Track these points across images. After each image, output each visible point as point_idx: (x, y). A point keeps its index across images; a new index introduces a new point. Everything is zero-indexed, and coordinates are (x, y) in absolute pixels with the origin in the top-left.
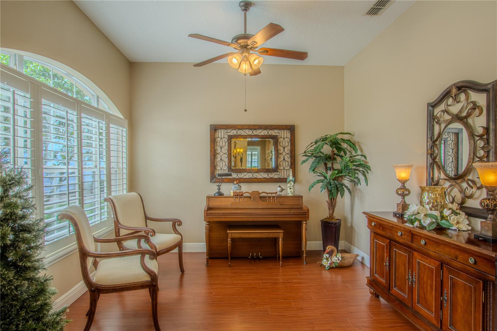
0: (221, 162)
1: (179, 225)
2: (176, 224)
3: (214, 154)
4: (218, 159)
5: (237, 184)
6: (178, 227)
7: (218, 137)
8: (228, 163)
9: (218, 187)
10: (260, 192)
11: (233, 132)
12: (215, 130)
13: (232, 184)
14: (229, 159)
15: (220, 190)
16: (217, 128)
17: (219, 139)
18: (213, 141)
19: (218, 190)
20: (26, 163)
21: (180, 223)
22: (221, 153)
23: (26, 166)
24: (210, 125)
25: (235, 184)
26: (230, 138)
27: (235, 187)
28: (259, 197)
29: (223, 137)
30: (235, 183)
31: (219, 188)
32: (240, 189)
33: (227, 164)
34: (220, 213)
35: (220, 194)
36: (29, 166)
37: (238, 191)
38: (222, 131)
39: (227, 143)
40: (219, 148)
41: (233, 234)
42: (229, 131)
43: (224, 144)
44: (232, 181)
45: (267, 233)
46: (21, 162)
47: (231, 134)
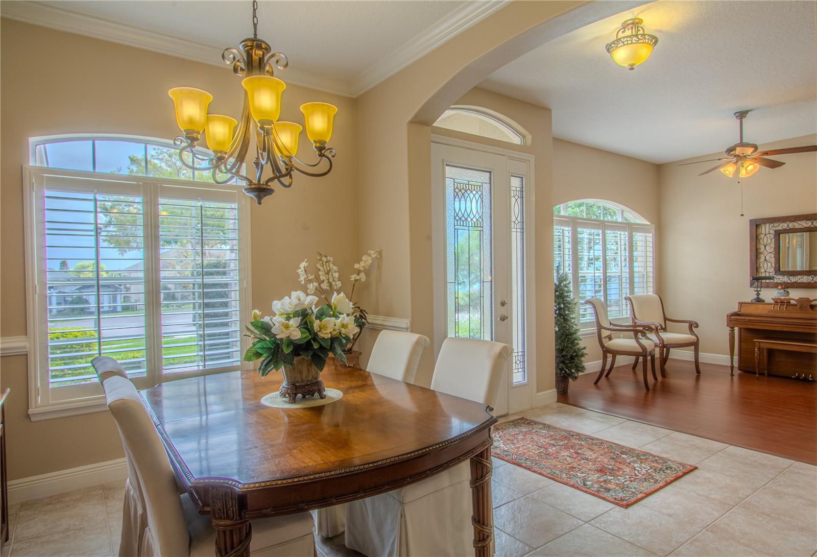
0: (765, 264)
1: (695, 327)
2: (692, 326)
3: (756, 254)
4: (762, 259)
5: (783, 288)
6: (696, 329)
7: (761, 233)
8: (775, 264)
9: (756, 292)
10: (811, 299)
11: (783, 226)
12: (757, 226)
13: (775, 289)
14: (775, 259)
15: (760, 296)
16: (758, 223)
17: (762, 236)
18: (755, 239)
19: (756, 296)
20: (569, 270)
21: (697, 326)
22: (765, 253)
23: (569, 272)
24: (750, 220)
25: (779, 289)
26: (778, 234)
27: (779, 293)
28: (809, 305)
29: (767, 232)
30: (780, 287)
31: (758, 293)
32: (786, 295)
33: (773, 265)
34: (746, 320)
35: (759, 300)
36: (571, 271)
37: (783, 298)
38: (767, 225)
39: (773, 240)
40: (762, 247)
41: (761, 344)
42: (776, 225)
43: (769, 241)
44: (776, 286)
45: (808, 347)
46: (567, 269)
47: (780, 228)
